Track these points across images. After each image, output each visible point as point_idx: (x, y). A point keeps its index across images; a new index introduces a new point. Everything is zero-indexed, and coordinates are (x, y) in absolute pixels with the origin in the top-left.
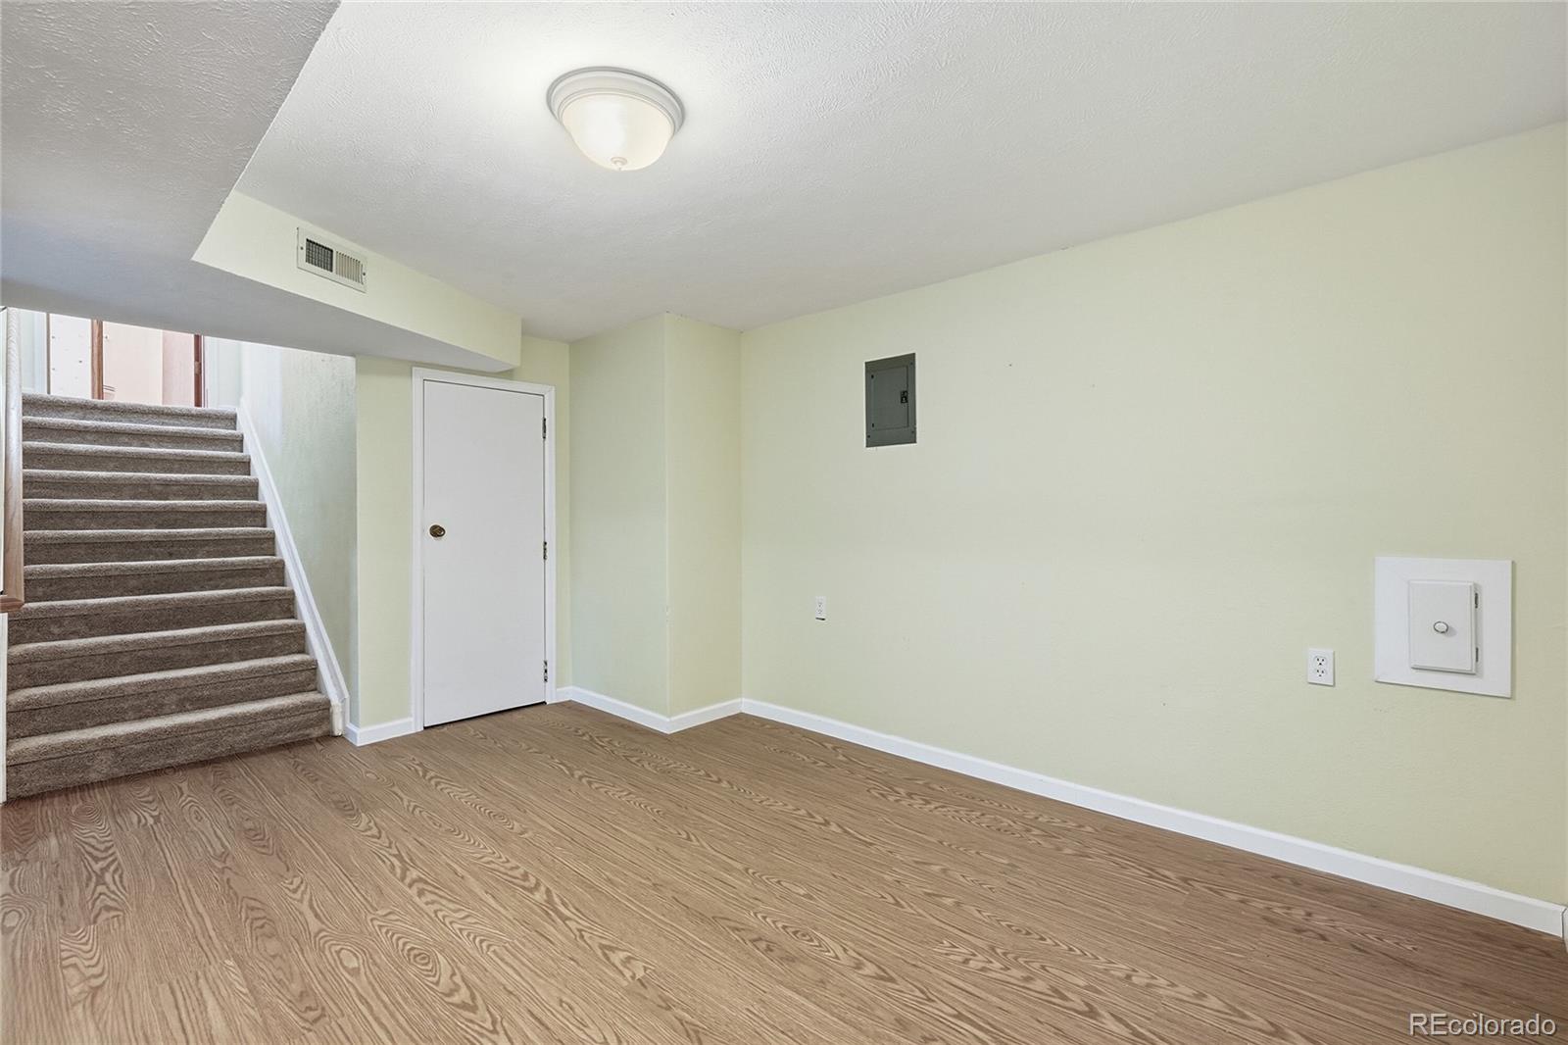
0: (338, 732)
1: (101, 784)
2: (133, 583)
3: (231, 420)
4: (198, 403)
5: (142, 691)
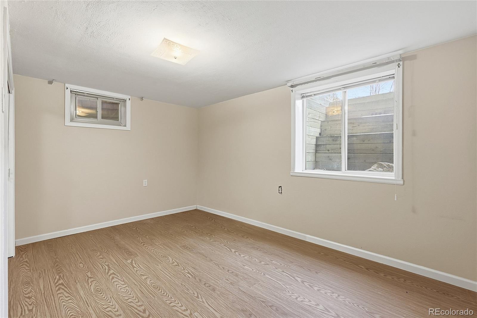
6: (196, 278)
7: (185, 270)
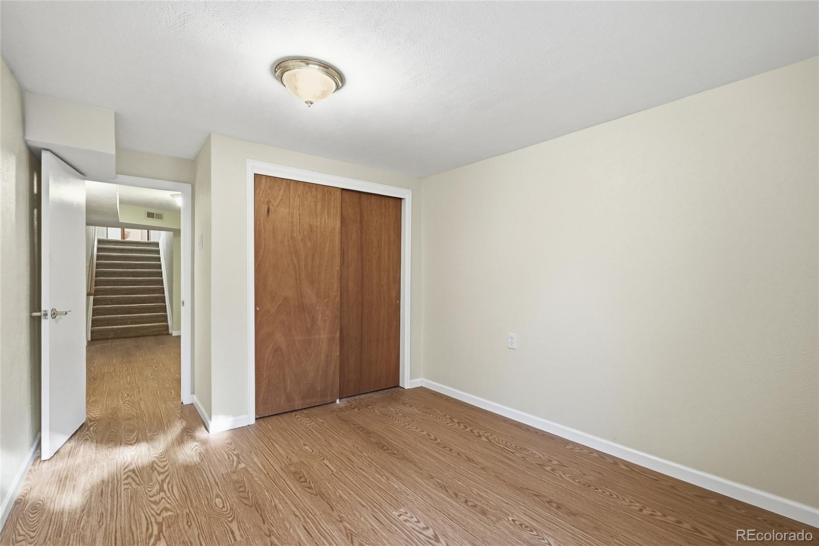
0: (170, 333)
1: (111, 339)
2: (123, 292)
3: (157, 244)
4: (148, 240)
5: (122, 319)
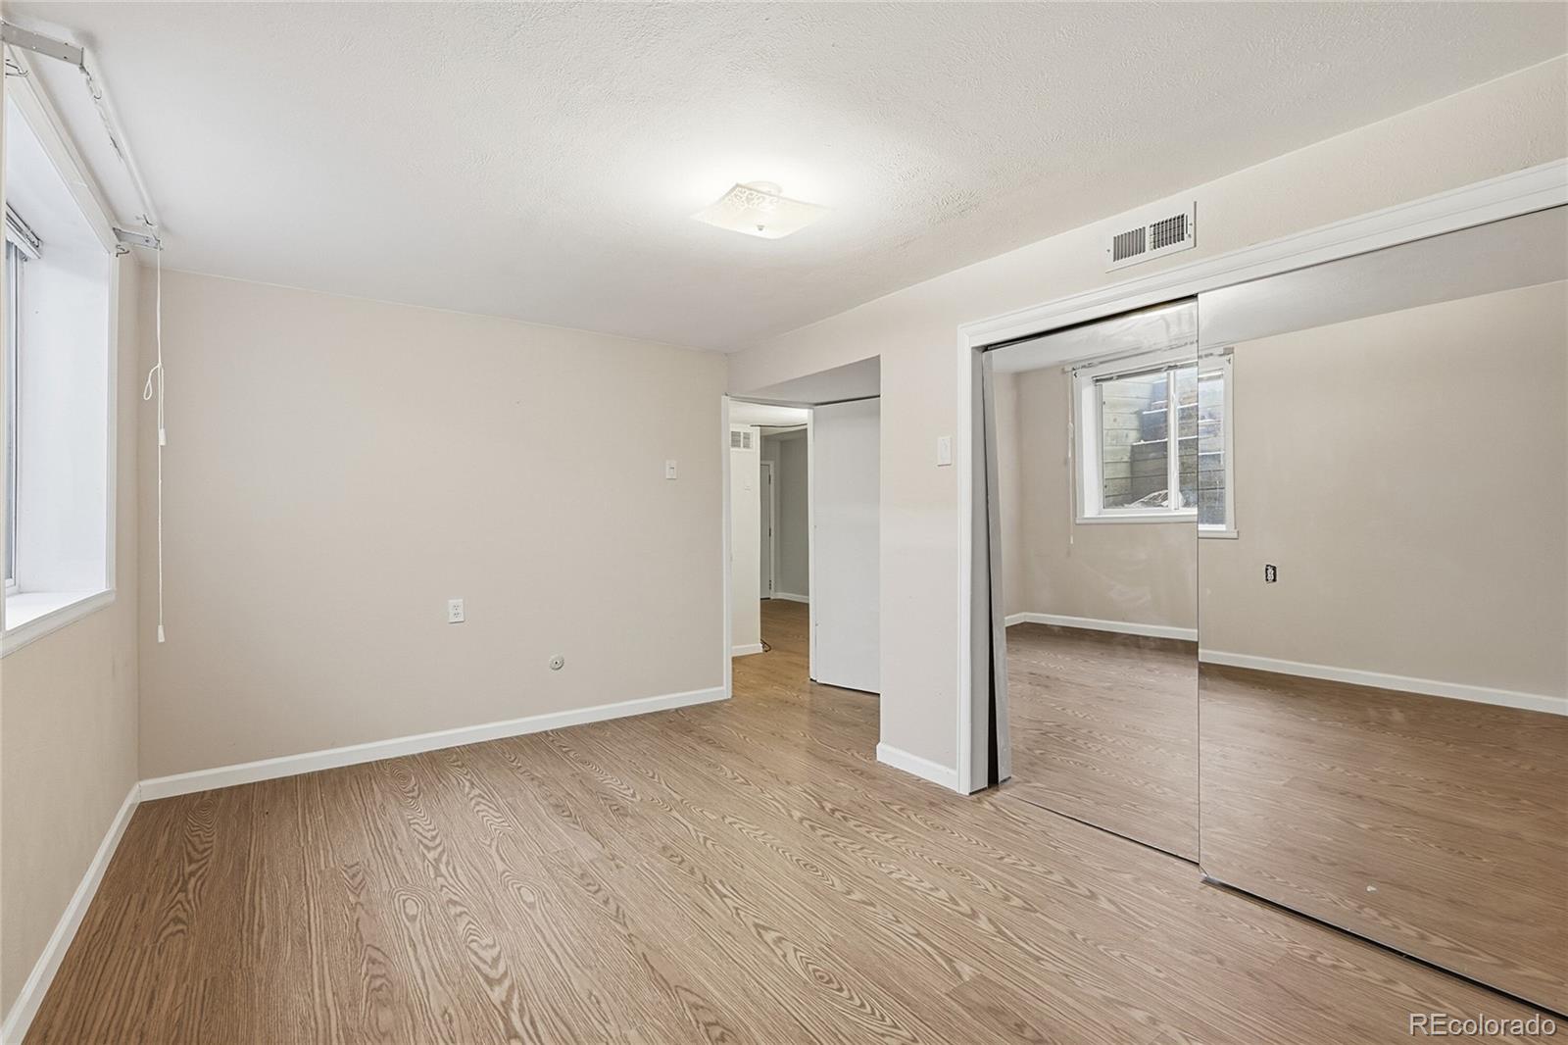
6: (702, 878)
7: (734, 907)
